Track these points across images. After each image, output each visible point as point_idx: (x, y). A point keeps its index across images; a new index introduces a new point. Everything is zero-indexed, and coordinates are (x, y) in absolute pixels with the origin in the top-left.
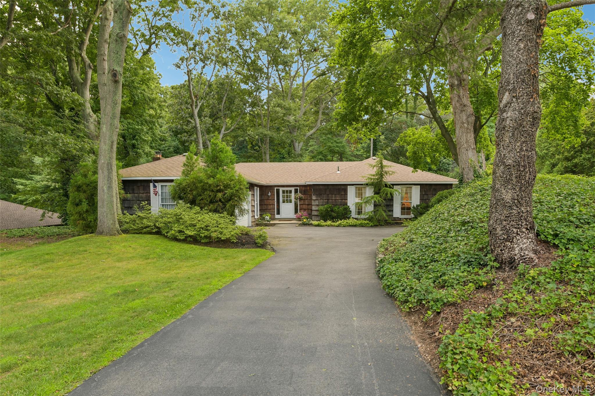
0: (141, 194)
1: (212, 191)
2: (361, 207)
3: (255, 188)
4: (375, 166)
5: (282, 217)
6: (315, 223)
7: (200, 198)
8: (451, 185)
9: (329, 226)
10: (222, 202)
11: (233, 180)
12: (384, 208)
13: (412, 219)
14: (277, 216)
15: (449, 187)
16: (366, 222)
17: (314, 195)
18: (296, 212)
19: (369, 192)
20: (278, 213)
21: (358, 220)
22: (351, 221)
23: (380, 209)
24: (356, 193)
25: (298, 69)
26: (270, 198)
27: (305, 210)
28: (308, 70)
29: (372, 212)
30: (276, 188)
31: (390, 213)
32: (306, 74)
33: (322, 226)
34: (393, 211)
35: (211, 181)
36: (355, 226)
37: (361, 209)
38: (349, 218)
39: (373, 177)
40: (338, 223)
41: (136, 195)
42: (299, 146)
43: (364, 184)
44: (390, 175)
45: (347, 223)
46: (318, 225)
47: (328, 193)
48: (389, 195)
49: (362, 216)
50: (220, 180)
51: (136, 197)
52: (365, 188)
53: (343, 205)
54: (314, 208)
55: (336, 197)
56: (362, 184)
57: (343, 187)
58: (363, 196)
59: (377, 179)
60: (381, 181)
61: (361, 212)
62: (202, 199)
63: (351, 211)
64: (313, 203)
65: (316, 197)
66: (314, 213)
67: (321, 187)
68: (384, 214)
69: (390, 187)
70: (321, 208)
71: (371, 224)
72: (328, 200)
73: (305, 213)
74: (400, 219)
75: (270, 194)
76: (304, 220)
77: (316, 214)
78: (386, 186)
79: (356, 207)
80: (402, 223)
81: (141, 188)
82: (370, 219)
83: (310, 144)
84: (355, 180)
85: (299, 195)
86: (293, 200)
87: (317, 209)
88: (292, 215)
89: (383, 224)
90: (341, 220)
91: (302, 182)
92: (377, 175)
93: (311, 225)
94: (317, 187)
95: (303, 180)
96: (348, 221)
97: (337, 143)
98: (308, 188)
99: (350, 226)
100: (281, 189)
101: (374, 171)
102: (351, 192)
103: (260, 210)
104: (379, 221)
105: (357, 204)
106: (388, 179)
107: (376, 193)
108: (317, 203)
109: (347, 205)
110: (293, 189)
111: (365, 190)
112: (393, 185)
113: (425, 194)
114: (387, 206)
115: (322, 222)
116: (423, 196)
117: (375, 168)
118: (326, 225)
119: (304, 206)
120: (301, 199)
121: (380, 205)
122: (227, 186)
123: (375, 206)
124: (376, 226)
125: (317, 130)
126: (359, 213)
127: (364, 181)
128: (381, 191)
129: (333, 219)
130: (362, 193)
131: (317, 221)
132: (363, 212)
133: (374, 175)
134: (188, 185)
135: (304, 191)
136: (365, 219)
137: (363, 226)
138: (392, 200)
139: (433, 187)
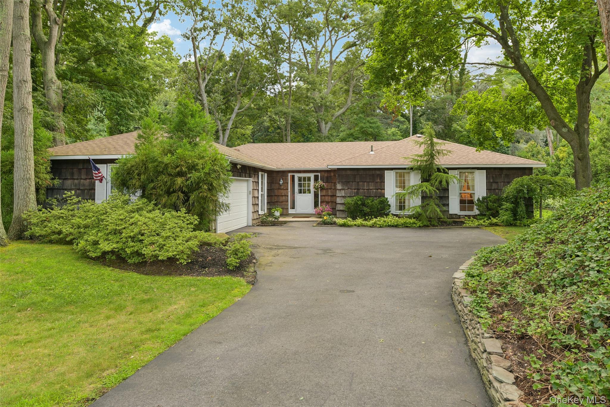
0: (82, 181)
1: (170, 175)
2: (404, 199)
3: (260, 173)
4: (422, 143)
5: (298, 212)
6: (340, 221)
7: (152, 185)
8: (531, 169)
9: (359, 226)
10: (183, 192)
11: (203, 157)
12: (437, 201)
13: (478, 217)
14: (291, 211)
15: (527, 171)
16: (412, 221)
17: (339, 183)
18: (316, 205)
19: (414, 180)
20: (293, 207)
21: (399, 218)
22: (390, 220)
23: (432, 203)
24: (396, 180)
25: (325, 42)
26: (282, 187)
27: (327, 203)
28: (336, 41)
29: (419, 206)
30: (289, 174)
31: (445, 208)
32: (334, 46)
33: (349, 226)
34: (448, 205)
35: (167, 159)
36: (396, 226)
37: (404, 202)
38: (387, 215)
39: (419, 159)
40: (371, 222)
41: (76, 181)
42: (325, 128)
43: (408, 169)
44: (444, 155)
45: (385, 221)
46: (344, 225)
47: (358, 180)
48: (444, 183)
49: (406, 212)
50: (181, 158)
51: (76, 185)
52: (409, 173)
53: (379, 197)
54: (339, 200)
55: (368, 185)
56: (405, 169)
57: (378, 172)
58: (406, 184)
59: (426, 161)
60: (431, 163)
61: (404, 206)
62: (154, 188)
63: (389, 206)
64: (338, 194)
65: (342, 186)
66: (340, 207)
67: (349, 172)
68: (438, 210)
69: (445, 172)
70: (349, 200)
71: (419, 224)
72: (358, 189)
73: (328, 207)
74: (459, 217)
75: (281, 182)
76: (325, 218)
77: (341, 208)
78: (439, 170)
79: (396, 199)
80: (463, 223)
81: (83, 172)
82: (417, 216)
83: (341, 129)
84: (395, 163)
85: (320, 182)
86: (312, 190)
87: (343, 202)
88: (311, 210)
89: (436, 224)
90: (376, 218)
91: (323, 166)
92: (425, 155)
93: (334, 224)
94: (344, 173)
95: (325, 164)
96: (386, 219)
97: (371, 123)
98: (332, 174)
99: (389, 226)
100: (297, 176)
101: (421, 150)
102: (390, 179)
103: (268, 203)
104: (430, 219)
105: (398, 195)
106: (441, 161)
107: (424, 180)
108: (343, 193)
109: (384, 197)
110: (312, 176)
111: (409, 177)
112: (449, 169)
113: (494, 182)
114: (441, 198)
115: (350, 221)
116: (491, 185)
117: (423, 146)
118: (355, 225)
119: (327, 198)
120: (322, 188)
121: (431, 197)
122: (193, 167)
123: (423, 198)
124: (425, 227)
125: (348, 109)
126: (401, 207)
127: (408, 163)
128: (433, 177)
129: (365, 216)
130: (404, 180)
131: (343, 218)
132: (407, 207)
133: (421, 156)
134: (137, 166)
135: (327, 178)
136: (410, 217)
137: (407, 227)
138: (446, 190)
139: (505, 172)
